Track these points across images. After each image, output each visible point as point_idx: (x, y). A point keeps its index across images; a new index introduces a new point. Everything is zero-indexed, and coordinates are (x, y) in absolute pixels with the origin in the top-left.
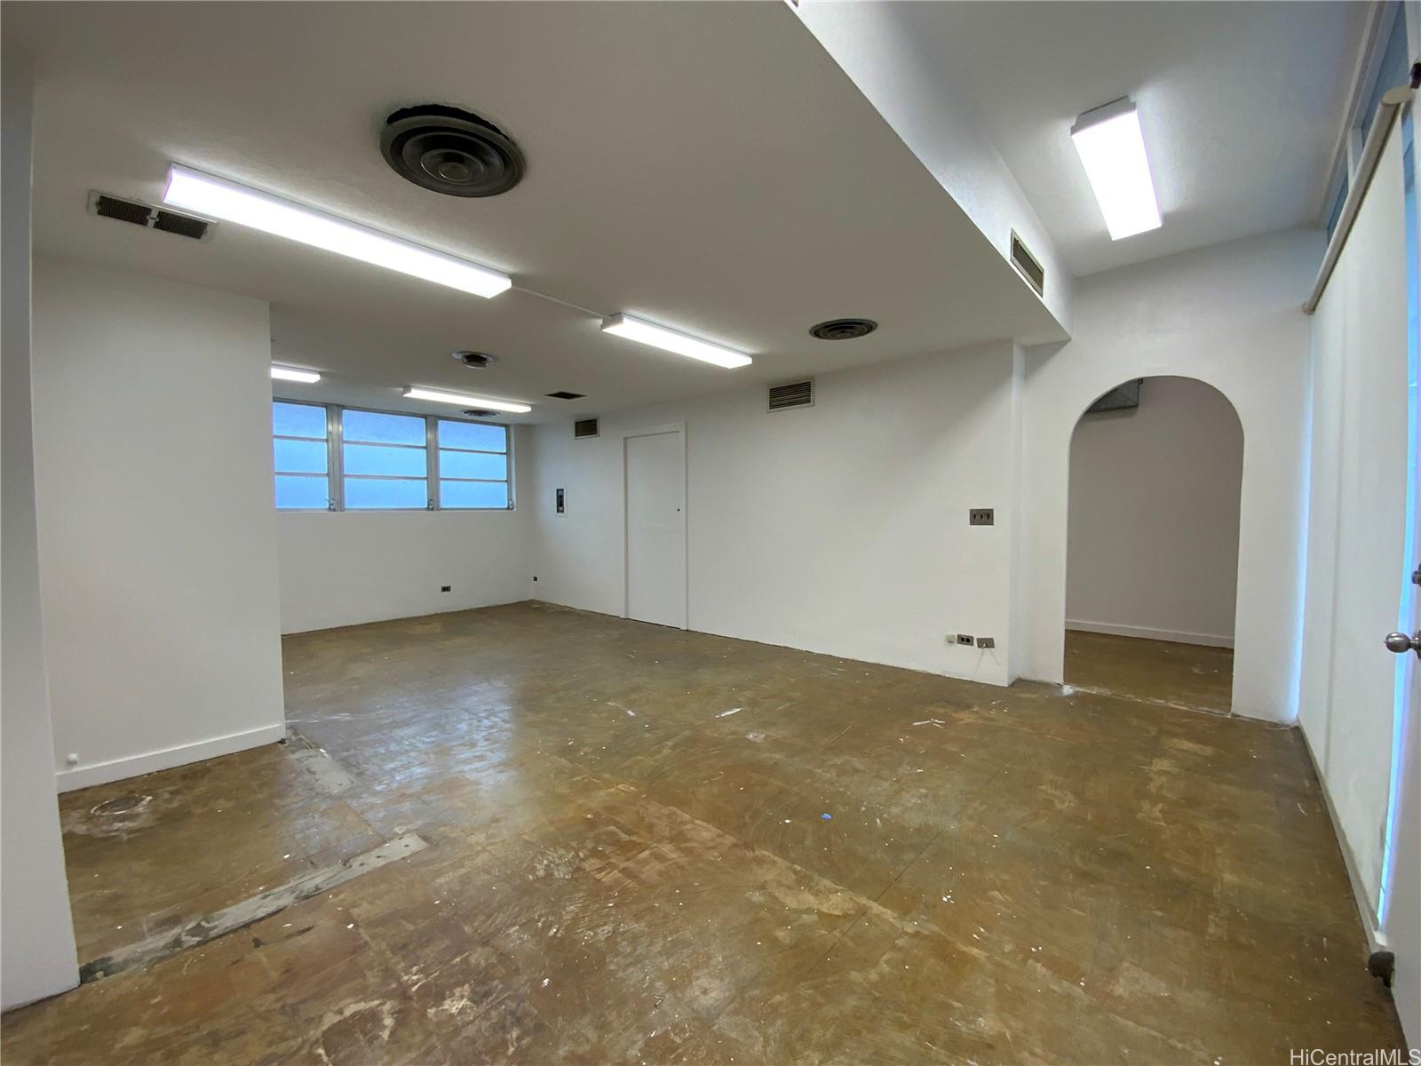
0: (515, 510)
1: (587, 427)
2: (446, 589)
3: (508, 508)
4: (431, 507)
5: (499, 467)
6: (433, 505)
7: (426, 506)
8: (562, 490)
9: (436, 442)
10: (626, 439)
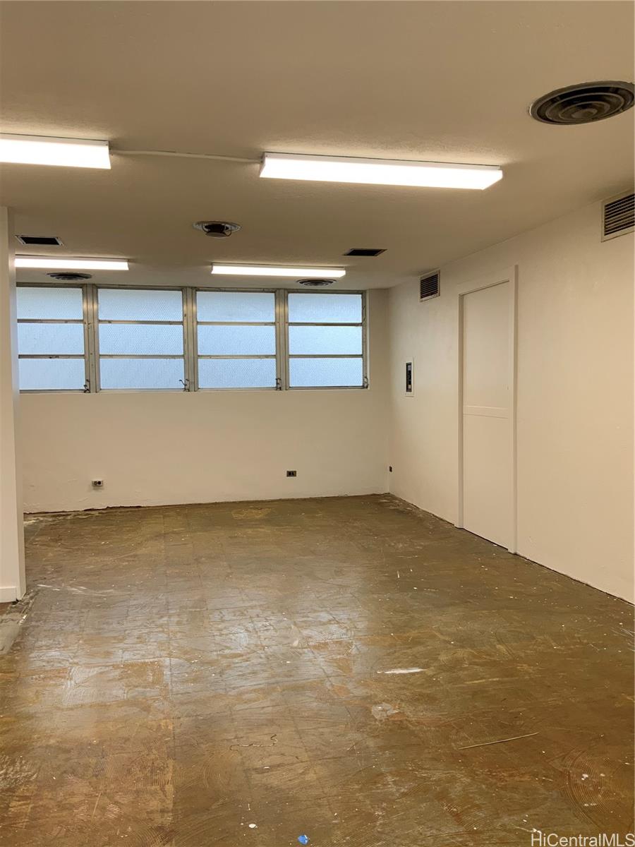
0: (369, 388)
1: (430, 287)
2: (291, 474)
3: (363, 387)
4: (279, 386)
5: (352, 340)
6: (282, 383)
7: (275, 386)
8: (410, 364)
9: (286, 316)
10: (462, 297)
